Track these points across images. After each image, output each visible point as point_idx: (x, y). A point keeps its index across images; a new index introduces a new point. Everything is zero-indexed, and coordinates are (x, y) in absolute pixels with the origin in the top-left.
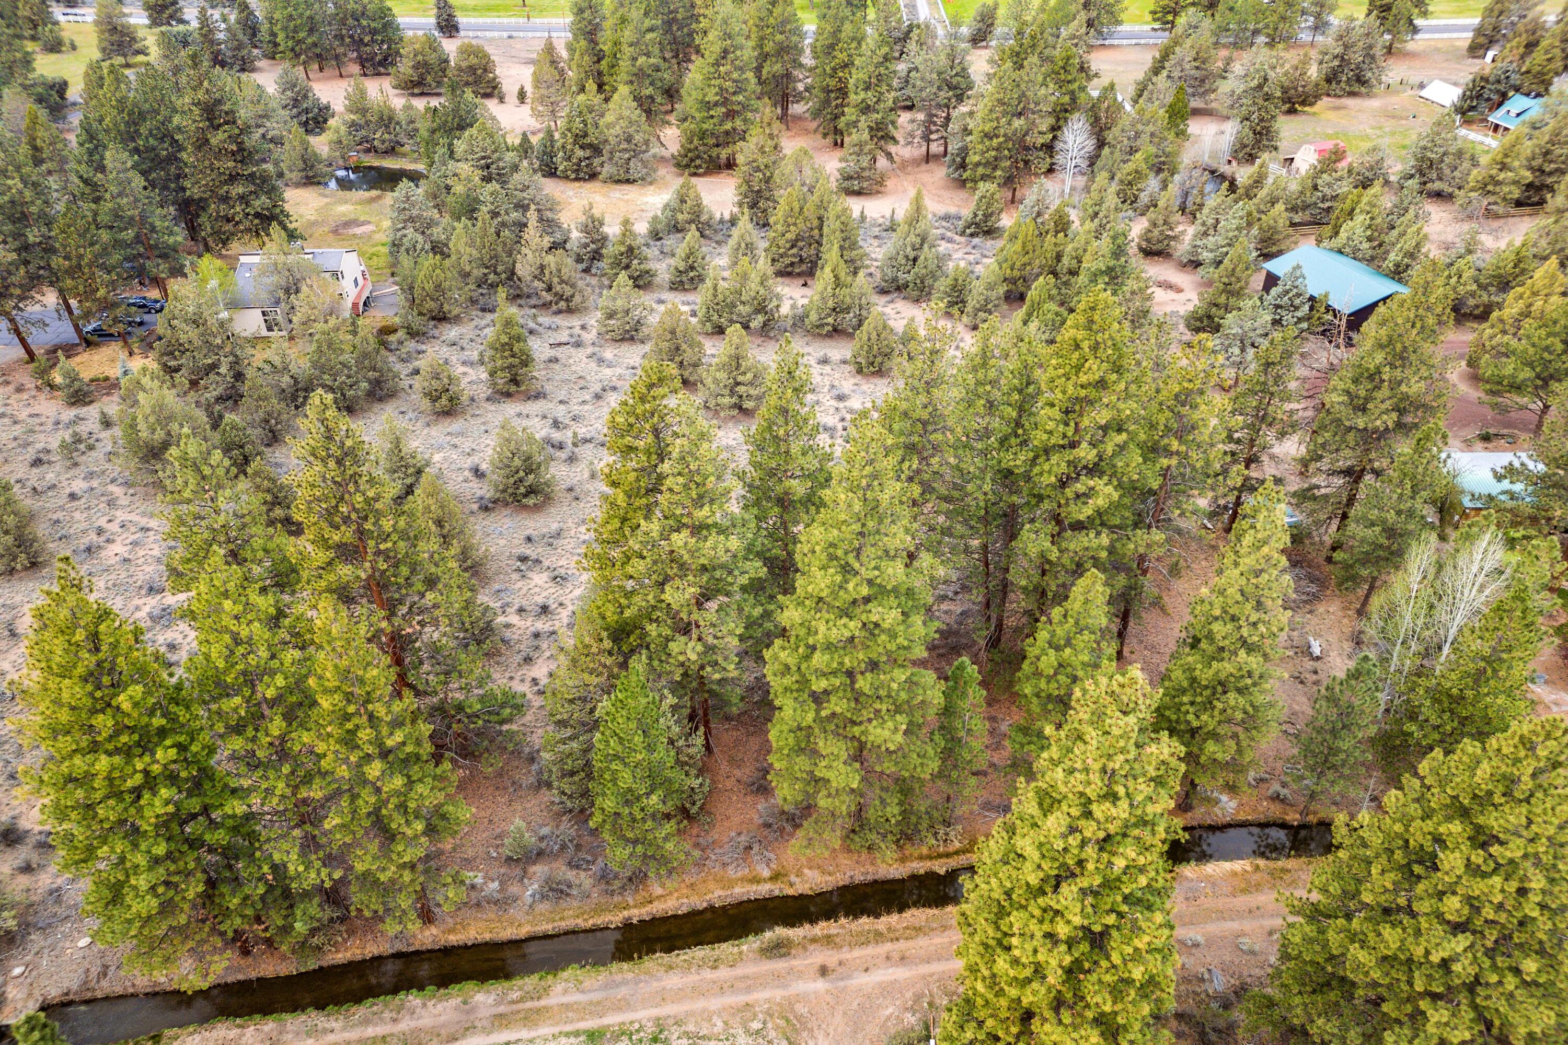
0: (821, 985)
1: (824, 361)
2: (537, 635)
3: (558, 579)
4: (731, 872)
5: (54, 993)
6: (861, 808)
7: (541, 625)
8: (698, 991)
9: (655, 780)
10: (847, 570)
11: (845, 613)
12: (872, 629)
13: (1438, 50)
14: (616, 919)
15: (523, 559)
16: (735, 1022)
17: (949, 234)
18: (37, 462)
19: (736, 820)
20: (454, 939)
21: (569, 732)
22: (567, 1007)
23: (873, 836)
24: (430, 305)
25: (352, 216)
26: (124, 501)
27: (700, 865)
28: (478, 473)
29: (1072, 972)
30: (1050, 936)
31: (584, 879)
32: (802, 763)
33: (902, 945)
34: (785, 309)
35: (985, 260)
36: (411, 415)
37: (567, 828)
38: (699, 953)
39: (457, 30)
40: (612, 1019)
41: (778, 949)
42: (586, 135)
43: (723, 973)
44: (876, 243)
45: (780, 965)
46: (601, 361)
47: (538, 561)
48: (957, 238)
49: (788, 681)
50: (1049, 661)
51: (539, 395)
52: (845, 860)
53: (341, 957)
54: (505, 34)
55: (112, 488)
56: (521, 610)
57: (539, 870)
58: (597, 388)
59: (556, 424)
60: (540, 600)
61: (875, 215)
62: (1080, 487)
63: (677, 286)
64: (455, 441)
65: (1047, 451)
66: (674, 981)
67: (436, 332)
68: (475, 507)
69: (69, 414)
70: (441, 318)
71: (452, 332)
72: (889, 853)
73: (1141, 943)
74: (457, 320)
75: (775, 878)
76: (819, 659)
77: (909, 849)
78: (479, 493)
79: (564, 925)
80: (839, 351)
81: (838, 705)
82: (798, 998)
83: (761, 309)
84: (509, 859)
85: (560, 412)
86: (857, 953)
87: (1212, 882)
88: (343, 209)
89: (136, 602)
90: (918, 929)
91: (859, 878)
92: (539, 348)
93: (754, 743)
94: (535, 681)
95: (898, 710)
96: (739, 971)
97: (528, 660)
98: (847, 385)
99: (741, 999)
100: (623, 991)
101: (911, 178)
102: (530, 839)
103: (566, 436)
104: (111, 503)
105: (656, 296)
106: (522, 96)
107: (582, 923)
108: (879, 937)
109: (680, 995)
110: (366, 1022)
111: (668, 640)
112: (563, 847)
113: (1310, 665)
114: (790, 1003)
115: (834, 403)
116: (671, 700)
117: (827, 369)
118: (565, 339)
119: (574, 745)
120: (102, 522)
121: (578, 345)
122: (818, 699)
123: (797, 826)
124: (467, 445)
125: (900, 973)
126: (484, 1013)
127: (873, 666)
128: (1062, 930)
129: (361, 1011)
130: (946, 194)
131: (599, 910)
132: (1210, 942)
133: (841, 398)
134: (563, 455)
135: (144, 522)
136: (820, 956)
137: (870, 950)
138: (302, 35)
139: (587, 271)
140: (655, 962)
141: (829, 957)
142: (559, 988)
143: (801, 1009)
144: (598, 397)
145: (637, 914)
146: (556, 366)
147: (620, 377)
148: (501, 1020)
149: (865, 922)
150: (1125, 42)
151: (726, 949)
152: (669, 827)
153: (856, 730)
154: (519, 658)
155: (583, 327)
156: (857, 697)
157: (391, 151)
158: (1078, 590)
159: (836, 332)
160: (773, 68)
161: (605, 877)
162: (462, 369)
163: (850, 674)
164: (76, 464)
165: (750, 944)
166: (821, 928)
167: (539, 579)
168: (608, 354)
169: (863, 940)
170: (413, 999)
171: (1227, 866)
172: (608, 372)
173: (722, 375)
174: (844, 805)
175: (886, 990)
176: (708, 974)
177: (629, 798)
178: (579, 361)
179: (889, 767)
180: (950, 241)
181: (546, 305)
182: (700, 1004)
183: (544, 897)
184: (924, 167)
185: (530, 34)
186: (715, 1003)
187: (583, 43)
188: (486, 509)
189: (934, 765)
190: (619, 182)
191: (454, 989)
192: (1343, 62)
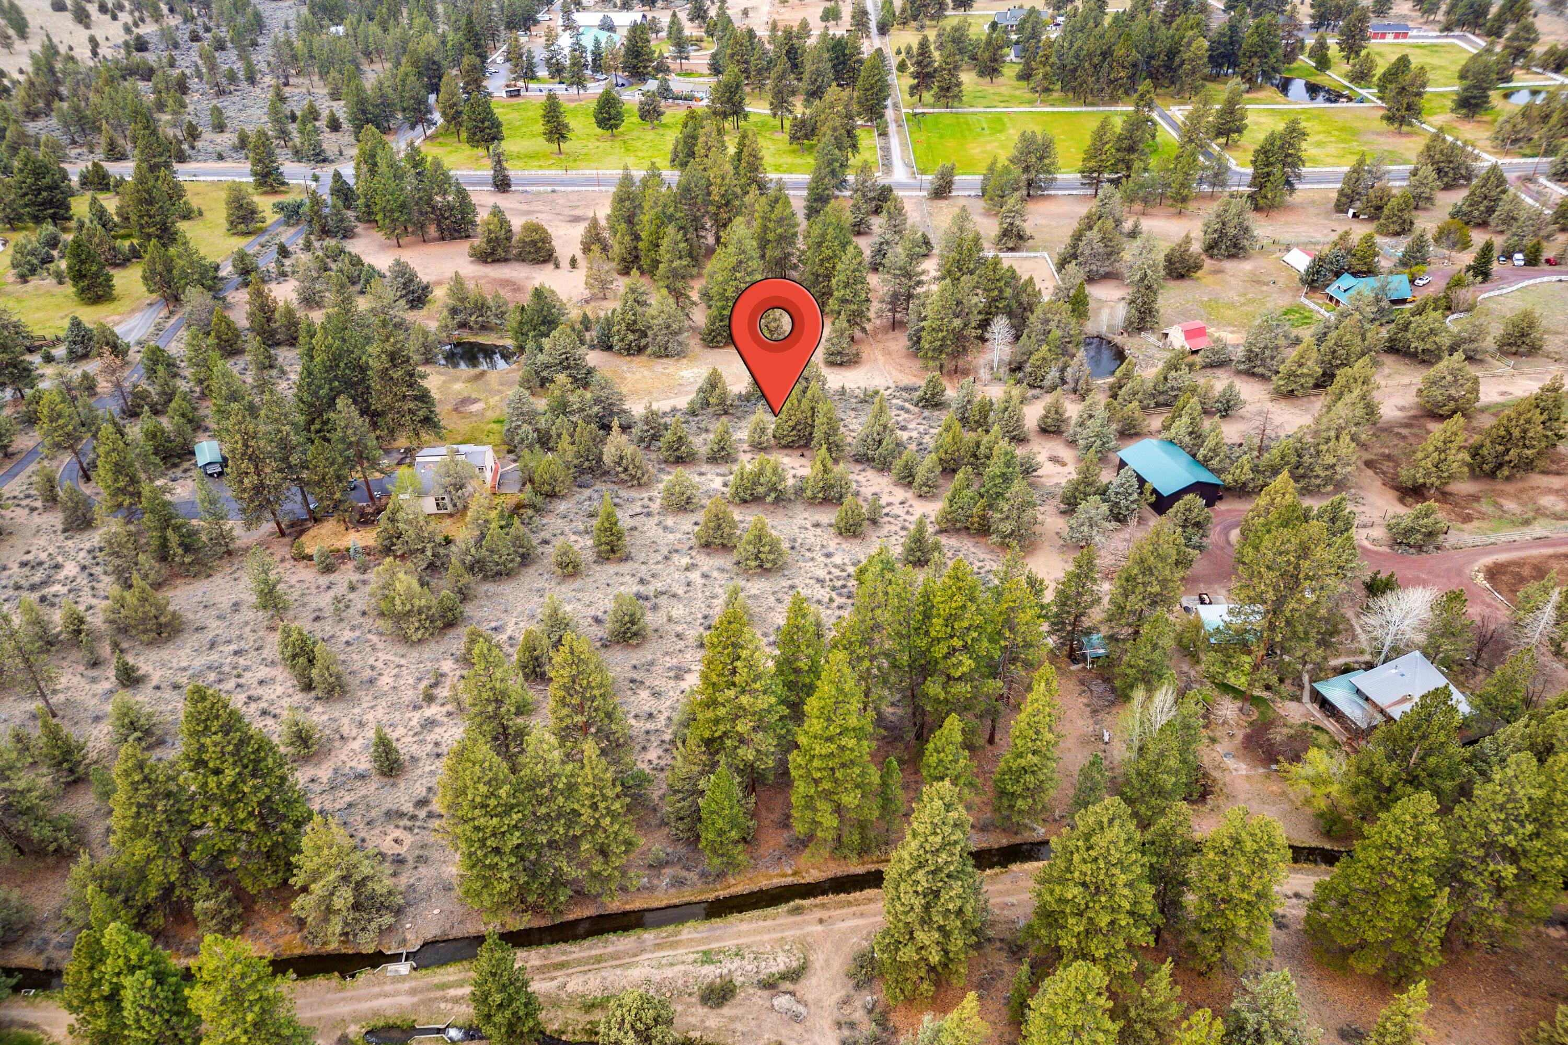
0: (820, 928)
1: (817, 525)
2: (648, 732)
3: (656, 695)
4: (771, 871)
5: (429, 937)
6: (840, 836)
7: (650, 726)
8: (756, 932)
9: (733, 824)
10: (829, 719)
11: (830, 739)
12: (842, 748)
13: (1313, 202)
14: (711, 897)
15: (633, 681)
16: (777, 946)
17: (907, 405)
18: (317, 619)
19: (772, 843)
20: (628, 907)
21: (681, 796)
22: (691, 940)
23: (846, 851)
24: (547, 488)
25: (466, 394)
26: (380, 646)
27: (754, 868)
28: (597, 620)
29: (927, 907)
30: (916, 892)
31: (693, 876)
32: (809, 814)
33: (862, 908)
34: (790, 482)
35: (932, 431)
36: (546, 576)
37: (681, 849)
38: (756, 913)
39: (509, 185)
40: (714, 946)
41: (798, 910)
42: (635, 322)
43: (769, 923)
44: (853, 414)
45: (798, 918)
46: (665, 528)
47: (642, 683)
48: (912, 408)
49: (801, 772)
50: (933, 760)
51: (627, 558)
52: (831, 864)
53: (571, 917)
54: (549, 189)
55: (370, 636)
56: (636, 716)
57: (668, 871)
58: (665, 551)
59: (642, 581)
60: (646, 708)
61: (853, 386)
62: (954, 660)
63: (713, 459)
64: (579, 595)
65: (939, 640)
66: (744, 927)
67: (551, 507)
68: (598, 644)
69: (324, 580)
70: (552, 495)
71: (562, 506)
72: (854, 859)
73: (952, 893)
74: (563, 497)
75: (794, 874)
76: (816, 763)
77: (866, 858)
78: (600, 635)
79: (686, 900)
80: (828, 516)
81: (826, 785)
82: (808, 934)
83: (774, 488)
84: (651, 866)
85: (643, 571)
86: (838, 912)
87: (1025, 872)
88: (457, 386)
89: (408, 715)
90: (870, 900)
91: (839, 874)
92: (624, 520)
93: (780, 799)
94: (650, 762)
95: (857, 786)
96: (779, 921)
97: (644, 748)
98: (832, 545)
99: (779, 935)
100: (718, 932)
101: (880, 346)
102: (662, 855)
103: (649, 590)
104: (374, 648)
105: (698, 469)
106: (573, 263)
107: (694, 899)
108: (850, 904)
109: (748, 933)
110: (590, 948)
111: (736, 748)
112: (680, 859)
113: (1102, 747)
114: (804, 936)
115: (823, 559)
116: (739, 779)
117: (819, 530)
118: (639, 510)
119: (686, 803)
120: (371, 661)
121: (649, 515)
122: (817, 782)
123: (806, 846)
124: (587, 598)
125: (860, 922)
126: (649, 943)
127: (843, 765)
128: (920, 889)
129: (587, 943)
130: (908, 363)
131: (702, 892)
132: (1019, 904)
133: (828, 555)
134: (648, 604)
135: (397, 660)
136: (819, 914)
137: (845, 911)
138: (396, 215)
139: (648, 447)
140: (734, 918)
141: (824, 914)
142: (685, 931)
143: (810, 940)
144: (666, 558)
145: (722, 894)
146: (635, 533)
147: (680, 541)
148: (658, 947)
149: (843, 896)
150: (1060, 193)
151: (770, 911)
152: (740, 847)
153: (836, 797)
154: (638, 748)
155: (650, 499)
156: (836, 781)
157: (484, 328)
158: (947, 723)
159: (826, 501)
160: (773, 253)
161: (703, 875)
162: (573, 538)
163: (832, 769)
164: (342, 620)
165: (783, 908)
166: (820, 899)
167: (644, 694)
168: (670, 521)
169: (841, 905)
170: (612, 937)
171: (1036, 864)
172: (671, 536)
173: (750, 548)
174: (830, 836)
175: (854, 930)
176: (762, 923)
177: (721, 832)
178: (650, 528)
179: (853, 815)
180: (908, 411)
181: (623, 482)
182: (758, 938)
183: (673, 886)
184: (891, 334)
185: (570, 189)
186: (766, 937)
187: (624, 226)
188: (605, 646)
189: (877, 813)
190: (660, 357)
191: (632, 932)
192: (1222, 234)
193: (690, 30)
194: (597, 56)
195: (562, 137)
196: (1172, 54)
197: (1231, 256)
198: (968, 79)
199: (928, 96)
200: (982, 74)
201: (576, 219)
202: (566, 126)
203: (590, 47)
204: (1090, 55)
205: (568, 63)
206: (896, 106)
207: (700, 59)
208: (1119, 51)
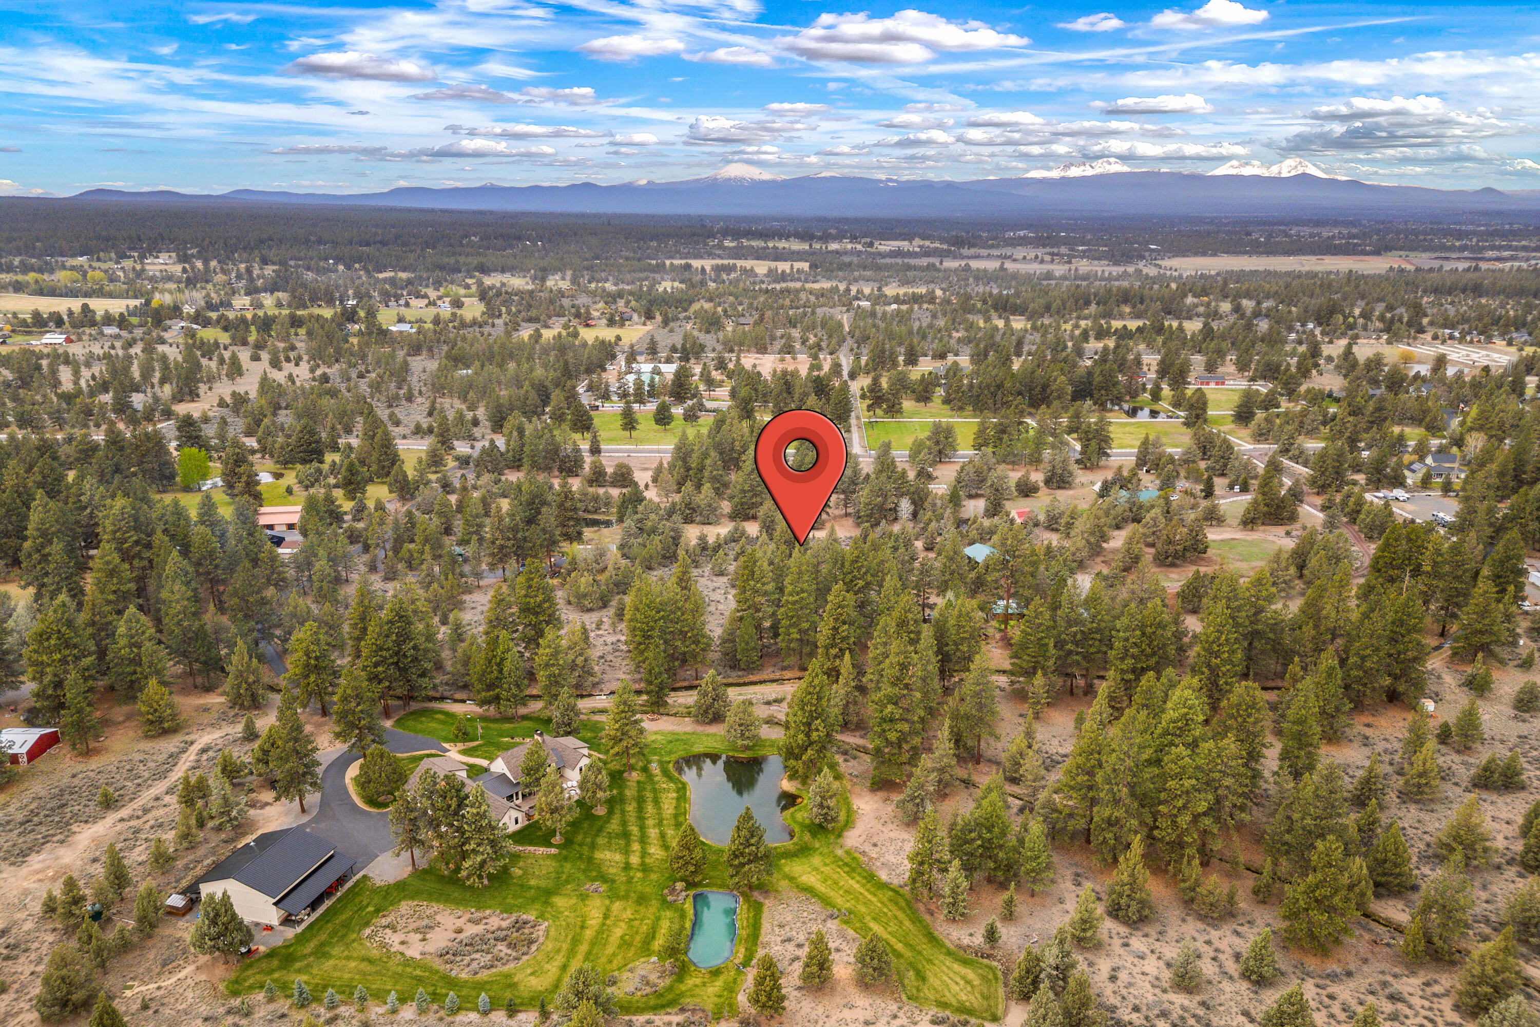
4: (770, 675)
39: (600, 452)
40: (743, 692)
42: (690, 503)
54: (626, 455)
61: (819, 537)
79: (730, 682)
101: (837, 523)
106: (647, 487)
107: (734, 682)
118: (697, 575)
121: (702, 577)
130: (853, 529)
144: (713, 590)
145: (747, 681)
147: (720, 585)
150: (961, 460)
155: (703, 572)
168: (714, 579)
172: (715, 584)
178: (704, 581)
184: (845, 519)
185: (640, 455)
187: (680, 463)
190: (704, 524)
192: (1054, 474)
193: (716, 375)
194: (652, 385)
195: (634, 428)
196: (1045, 387)
197: (1059, 488)
198: (908, 404)
199: (879, 412)
200: (918, 400)
201: (646, 469)
202: (636, 421)
203: (647, 382)
204: (988, 386)
205: (631, 391)
206: (858, 418)
207: (723, 392)
208: (1008, 384)
